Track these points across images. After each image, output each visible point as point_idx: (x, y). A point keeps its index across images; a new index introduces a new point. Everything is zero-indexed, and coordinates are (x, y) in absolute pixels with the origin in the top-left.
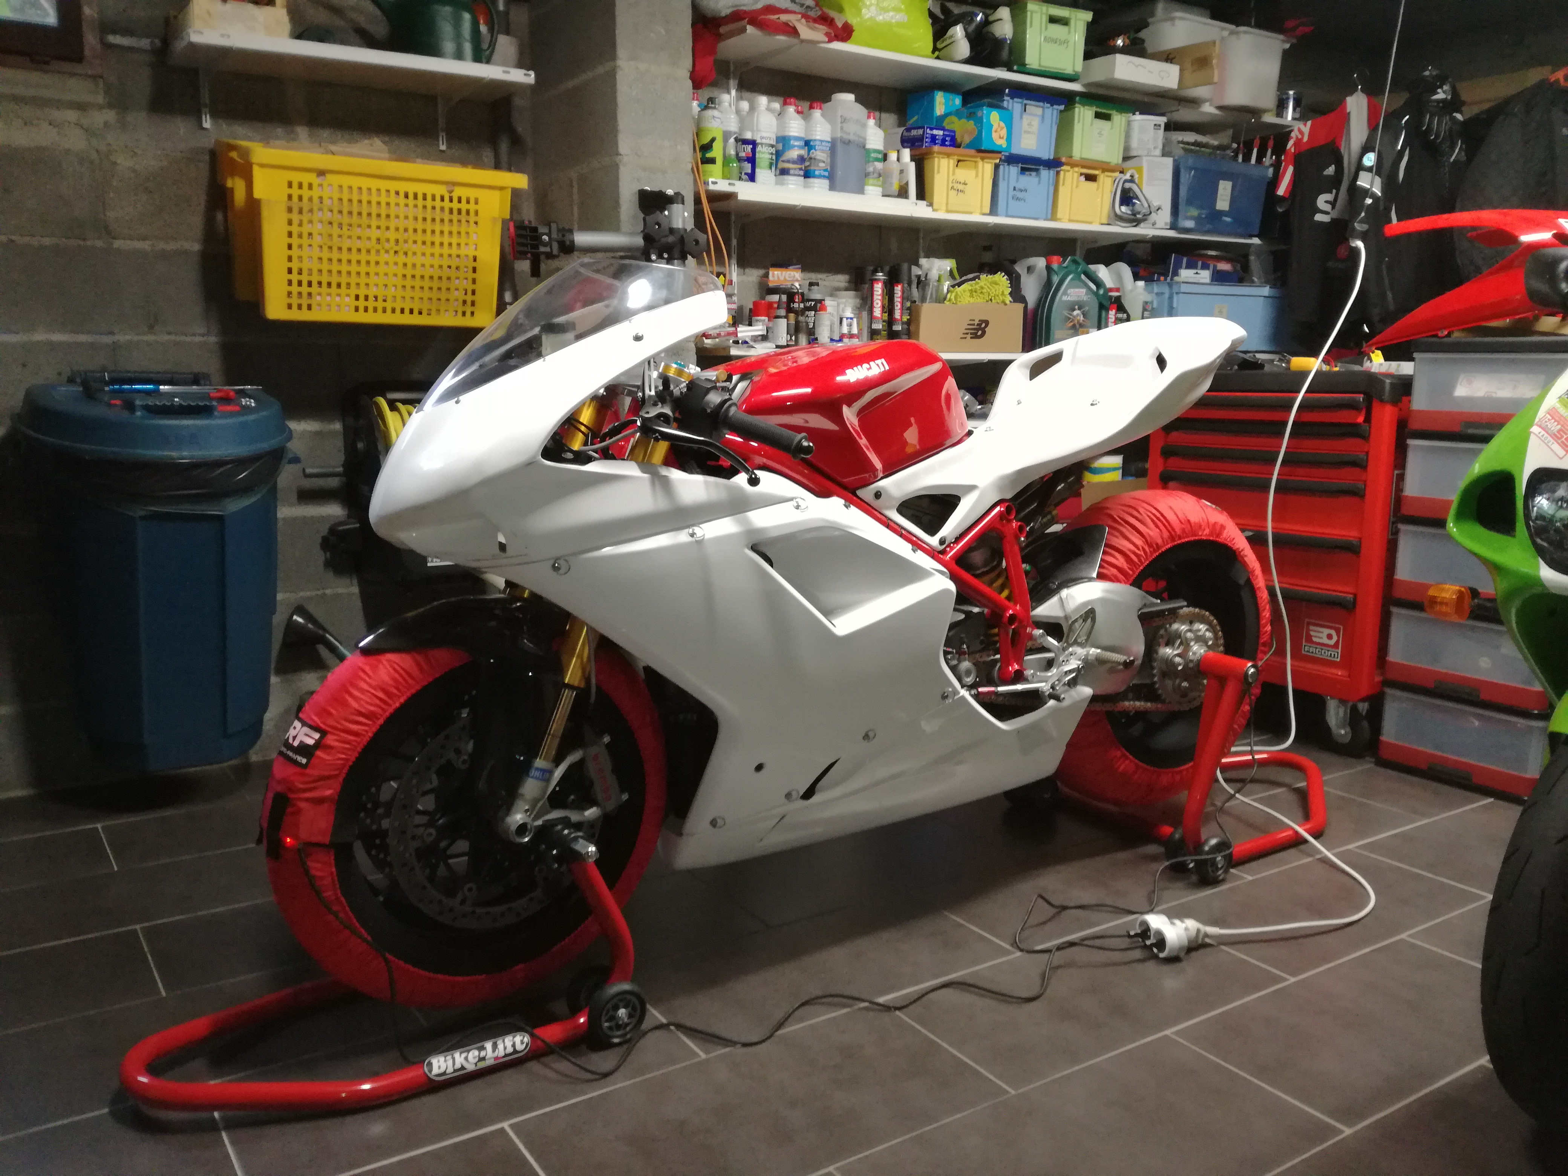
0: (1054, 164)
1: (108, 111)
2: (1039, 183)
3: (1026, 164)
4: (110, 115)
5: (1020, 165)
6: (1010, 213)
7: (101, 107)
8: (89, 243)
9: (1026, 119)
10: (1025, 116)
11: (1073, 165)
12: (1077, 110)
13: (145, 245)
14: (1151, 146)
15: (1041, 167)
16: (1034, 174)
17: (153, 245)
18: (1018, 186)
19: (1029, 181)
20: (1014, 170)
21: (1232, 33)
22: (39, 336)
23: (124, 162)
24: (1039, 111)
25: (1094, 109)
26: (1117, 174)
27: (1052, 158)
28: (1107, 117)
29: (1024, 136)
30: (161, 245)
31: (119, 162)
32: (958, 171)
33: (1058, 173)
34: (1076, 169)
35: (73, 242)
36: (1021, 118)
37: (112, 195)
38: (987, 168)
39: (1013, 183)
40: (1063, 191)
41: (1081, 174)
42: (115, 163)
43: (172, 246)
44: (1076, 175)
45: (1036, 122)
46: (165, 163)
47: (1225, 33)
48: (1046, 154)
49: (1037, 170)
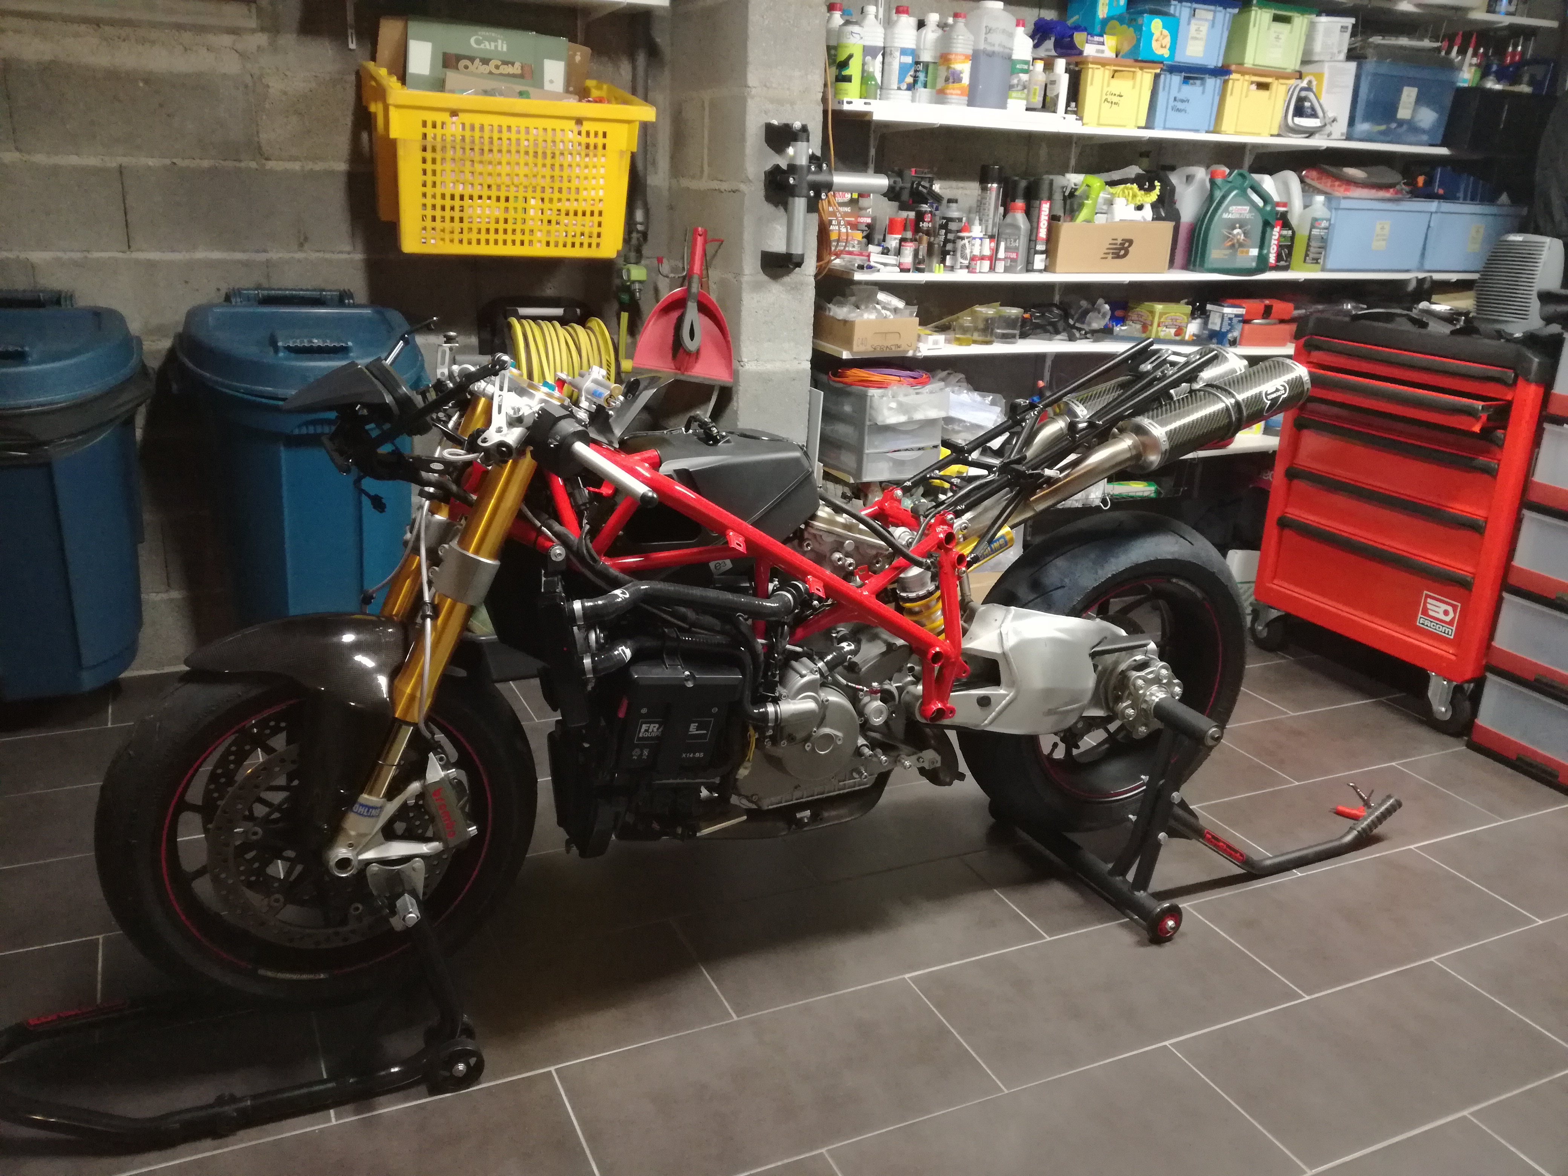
0: (1222, 72)
1: (260, 34)
2: (1203, 92)
3: (1190, 72)
4: (262, 39)
5: (1183, 74)
6: (1167, 126)
7: (253, 31)
8: (243, 165)
9: (1194, 23)
10: (1193, 22)
11: (1243, 73)
12: (1253, 13)
13: (296, 166)
14: (1336, 51)
15: (1207, 76)
16: (1198, 82)
17: (303, 167)
18: (1179, 96)
19: (1192, 91)
20: (1176, 79)
22: (200, 255)
23: (276, 86)
24: (1210, 16)
25: (1274, 11)
26: (1293, 82)
27: (1220, 65)
29: (1190, 42)
30: (310, 166)
31: (270, 84)
32: (1114, 82)
33: (1226, 82)
34: (1247, 77)
35: (229, 164)
36: (1189, 23)
37: (264, 117)
38: (1146, 78)
39: (1174, 92)
40: (1231, 102)
41: (1252, 83)
42: (268, 86)
43: (319, 166)
44: (1246, 84)
45: (1205, 28)
46: (313, 85)
48: (1214, 61)
49: (1202, 79)
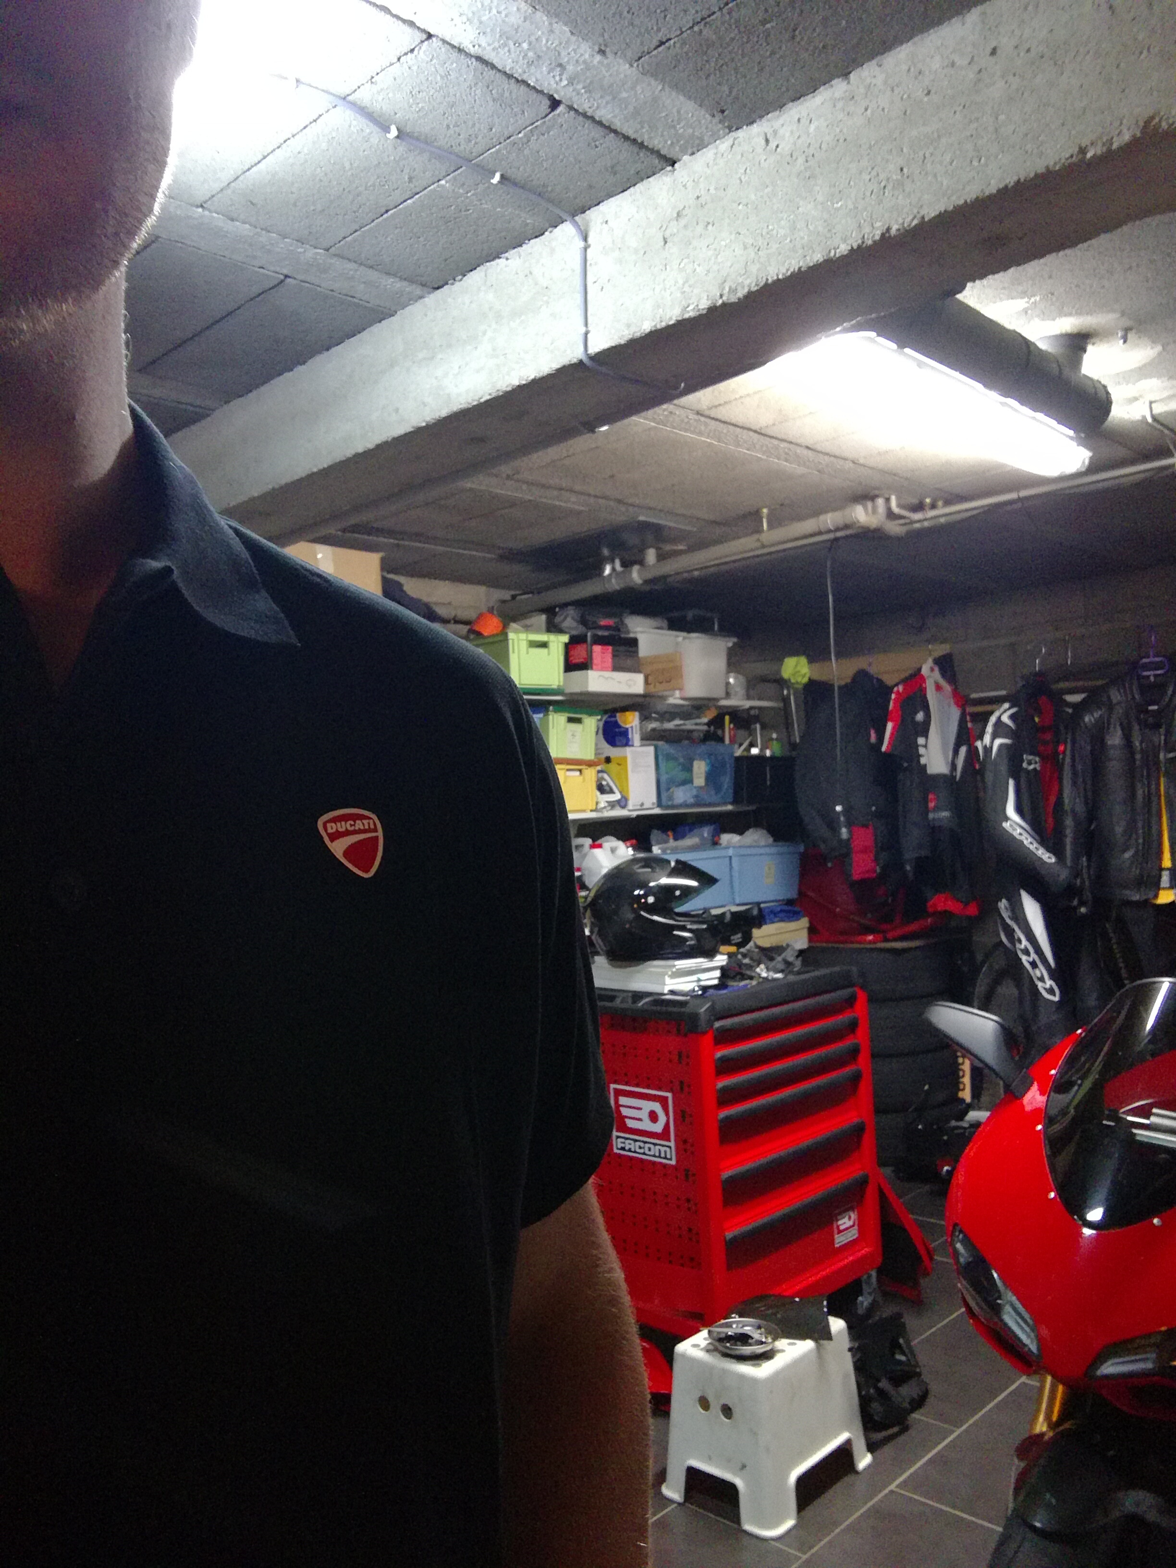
12: (551, 717)
21: (684, 638)
25: (567, 715)
28: (578, 721)
34: (561, 767)
41: (567, 770)
47: (680, 639)
